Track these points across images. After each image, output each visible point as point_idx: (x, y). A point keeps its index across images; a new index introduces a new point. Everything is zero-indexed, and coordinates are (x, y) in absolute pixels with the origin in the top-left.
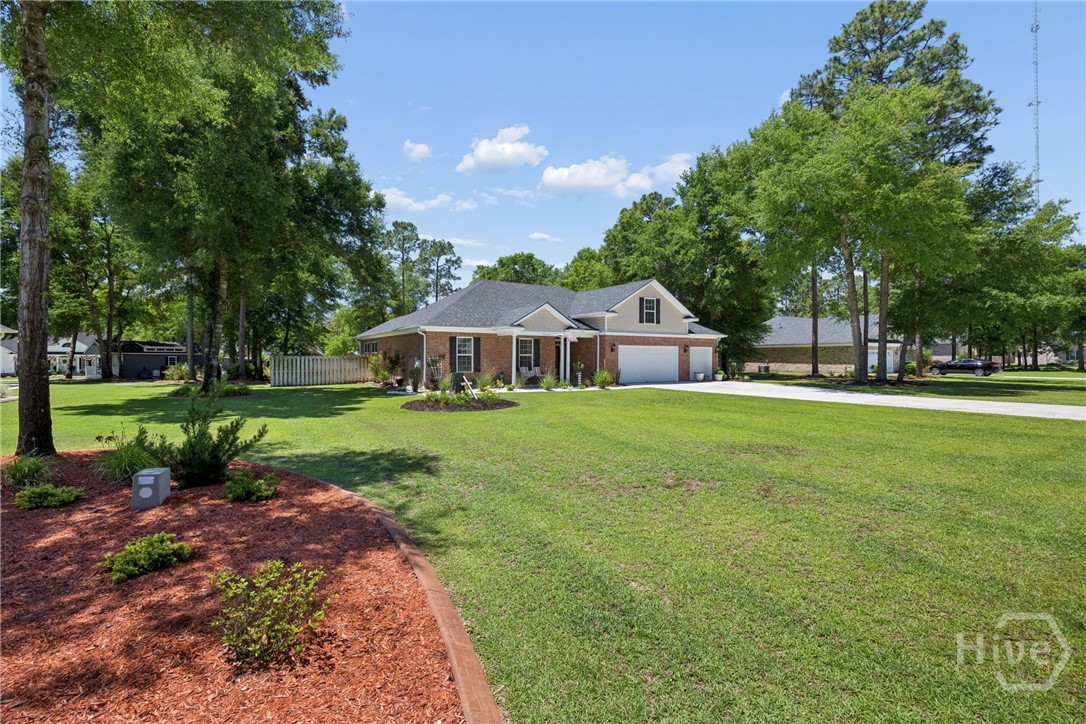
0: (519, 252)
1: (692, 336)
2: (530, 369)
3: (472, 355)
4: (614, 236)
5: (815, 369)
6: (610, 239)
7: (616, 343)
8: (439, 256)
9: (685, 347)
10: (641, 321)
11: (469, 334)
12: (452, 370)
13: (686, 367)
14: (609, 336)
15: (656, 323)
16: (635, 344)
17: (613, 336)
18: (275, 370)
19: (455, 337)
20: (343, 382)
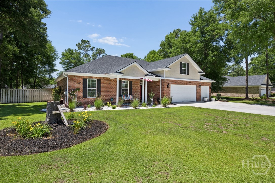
0: (128, 53)
1: (202, 81)
2: (127, 96)
3: (96, 88)
4: (164, 43)
5: (247, 96)
6: (162, 45)
7: (170, 83)
8: (100, 54)
9: (199, 86)
10: (181, 73)
11: (94, 78)
12: (84, 96)
13: (199, 95)
14: (166, 80)
15: (187, 74)
16: (178, 84)
17: (168, 80)
18: (3, 95)
19: (86, 79)
20: (41, 101)
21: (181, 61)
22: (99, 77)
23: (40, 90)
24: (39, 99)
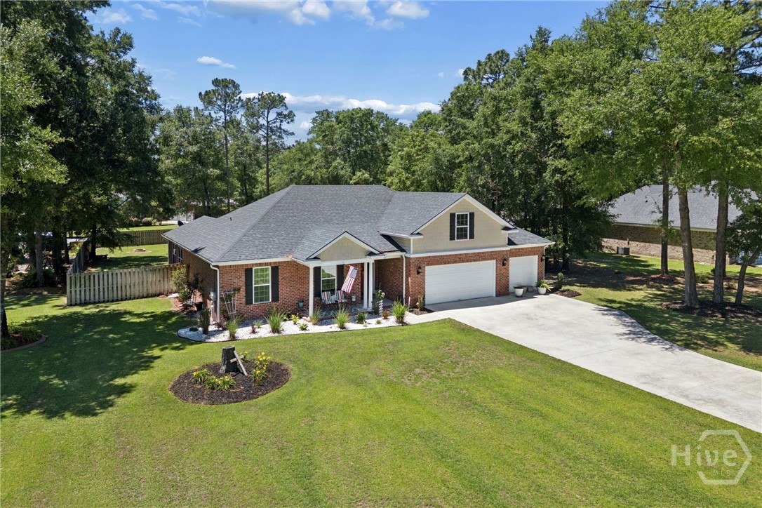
1: (512, 247)
2: (333, 293)
3: (270, 284)
7: (422, 265)
8: (269, 110)
9: (503, 261)
10: (452, 238)
11: (266, 264)
12: (249, 301)
13: (504, 281)
14: (414, 258)
15: (470, 238)
16: (445, 263)
17: (420, 258)
18: (71, 288)
19: (251, 269)
20: (145, 295)
21: (452, 212)
22: (275, 263)
23: (142, 272)
24: (141, 291)
